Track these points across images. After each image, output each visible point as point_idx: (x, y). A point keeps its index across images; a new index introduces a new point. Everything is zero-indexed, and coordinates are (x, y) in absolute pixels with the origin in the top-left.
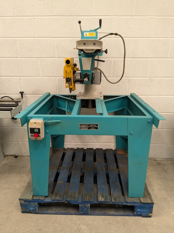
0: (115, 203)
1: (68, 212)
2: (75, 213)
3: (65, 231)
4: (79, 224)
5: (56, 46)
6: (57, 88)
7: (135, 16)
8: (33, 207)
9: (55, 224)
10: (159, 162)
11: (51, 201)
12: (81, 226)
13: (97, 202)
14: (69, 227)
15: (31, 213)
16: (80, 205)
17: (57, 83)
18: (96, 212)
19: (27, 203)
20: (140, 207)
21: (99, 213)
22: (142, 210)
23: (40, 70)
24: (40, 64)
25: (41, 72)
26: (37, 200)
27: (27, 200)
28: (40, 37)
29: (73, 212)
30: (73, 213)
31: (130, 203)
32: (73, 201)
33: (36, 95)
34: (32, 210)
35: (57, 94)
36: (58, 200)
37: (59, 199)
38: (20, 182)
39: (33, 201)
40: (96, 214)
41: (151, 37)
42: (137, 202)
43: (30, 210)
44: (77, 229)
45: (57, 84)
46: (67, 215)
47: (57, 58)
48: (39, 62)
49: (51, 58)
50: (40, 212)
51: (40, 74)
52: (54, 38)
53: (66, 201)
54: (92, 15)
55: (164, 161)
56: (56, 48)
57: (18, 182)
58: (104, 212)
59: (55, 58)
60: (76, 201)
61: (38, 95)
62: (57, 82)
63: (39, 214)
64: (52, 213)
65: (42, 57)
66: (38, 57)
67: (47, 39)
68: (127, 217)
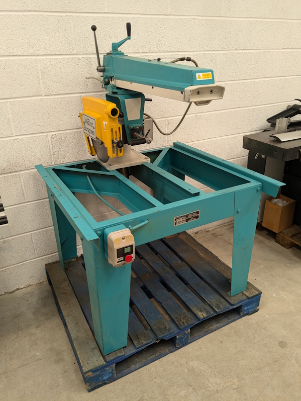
0: (220, 312)
1: (160, 355)
2: (169, 350)
3: (176, 383)
4: (186, 363)
5: (40, 72)
6: (52, 153)
7: (170, 15)
8: (110, 373)
9: (155, 380)
10: (213, 232)
11: (136, 350)
12: (191, 364)
13: (199, 320)
14: (176, 374)
15: (106, 384)
16: (177, 337)
17: (50, 143)
18: (196, 335)
19: (98, 373)
20: (247, 305)
21: (199, 335)
22: (249, 307)
23: (12, 123)
24: (10, 112)
25: (14, 126)
26: (114, 359)
27: (98, 368)
28: (4, 54)
29: (167, 350)
30: (168, 352)
31: (238, 303)
32: (168, 335)
33: (9, 175)
34: (107, 379)
35: (53, 163)
36: (146, 344)
37: (148, 341)
38: (36, 344)
39: (108, 364)
40: (197, 338)
41: (195, 51)
42: (244, 299)
43: (104, 380)
44: (189, 370)
45: (51, 146)
46: (161, 359)
47: (45, 96)
48: (9, 107)
49: (32, 96)
50: (119, 375)
51: (14, 131)
52: (35, 57)
53: (157, 340)
54: (103, 12)
55: (218, 230)
56: (41, 76)
57: (31, 346)
58: (205, 330)
59: (41, 96)
60: (172, 333)
61: (14, 174)
62: (50, 141)
63: (119, 379)
64: (137, 367)
65: (13, 97)
66: (4, 97)
67: (19, 59)
68: (233, 324)
